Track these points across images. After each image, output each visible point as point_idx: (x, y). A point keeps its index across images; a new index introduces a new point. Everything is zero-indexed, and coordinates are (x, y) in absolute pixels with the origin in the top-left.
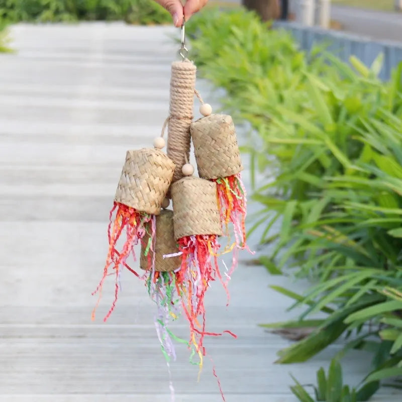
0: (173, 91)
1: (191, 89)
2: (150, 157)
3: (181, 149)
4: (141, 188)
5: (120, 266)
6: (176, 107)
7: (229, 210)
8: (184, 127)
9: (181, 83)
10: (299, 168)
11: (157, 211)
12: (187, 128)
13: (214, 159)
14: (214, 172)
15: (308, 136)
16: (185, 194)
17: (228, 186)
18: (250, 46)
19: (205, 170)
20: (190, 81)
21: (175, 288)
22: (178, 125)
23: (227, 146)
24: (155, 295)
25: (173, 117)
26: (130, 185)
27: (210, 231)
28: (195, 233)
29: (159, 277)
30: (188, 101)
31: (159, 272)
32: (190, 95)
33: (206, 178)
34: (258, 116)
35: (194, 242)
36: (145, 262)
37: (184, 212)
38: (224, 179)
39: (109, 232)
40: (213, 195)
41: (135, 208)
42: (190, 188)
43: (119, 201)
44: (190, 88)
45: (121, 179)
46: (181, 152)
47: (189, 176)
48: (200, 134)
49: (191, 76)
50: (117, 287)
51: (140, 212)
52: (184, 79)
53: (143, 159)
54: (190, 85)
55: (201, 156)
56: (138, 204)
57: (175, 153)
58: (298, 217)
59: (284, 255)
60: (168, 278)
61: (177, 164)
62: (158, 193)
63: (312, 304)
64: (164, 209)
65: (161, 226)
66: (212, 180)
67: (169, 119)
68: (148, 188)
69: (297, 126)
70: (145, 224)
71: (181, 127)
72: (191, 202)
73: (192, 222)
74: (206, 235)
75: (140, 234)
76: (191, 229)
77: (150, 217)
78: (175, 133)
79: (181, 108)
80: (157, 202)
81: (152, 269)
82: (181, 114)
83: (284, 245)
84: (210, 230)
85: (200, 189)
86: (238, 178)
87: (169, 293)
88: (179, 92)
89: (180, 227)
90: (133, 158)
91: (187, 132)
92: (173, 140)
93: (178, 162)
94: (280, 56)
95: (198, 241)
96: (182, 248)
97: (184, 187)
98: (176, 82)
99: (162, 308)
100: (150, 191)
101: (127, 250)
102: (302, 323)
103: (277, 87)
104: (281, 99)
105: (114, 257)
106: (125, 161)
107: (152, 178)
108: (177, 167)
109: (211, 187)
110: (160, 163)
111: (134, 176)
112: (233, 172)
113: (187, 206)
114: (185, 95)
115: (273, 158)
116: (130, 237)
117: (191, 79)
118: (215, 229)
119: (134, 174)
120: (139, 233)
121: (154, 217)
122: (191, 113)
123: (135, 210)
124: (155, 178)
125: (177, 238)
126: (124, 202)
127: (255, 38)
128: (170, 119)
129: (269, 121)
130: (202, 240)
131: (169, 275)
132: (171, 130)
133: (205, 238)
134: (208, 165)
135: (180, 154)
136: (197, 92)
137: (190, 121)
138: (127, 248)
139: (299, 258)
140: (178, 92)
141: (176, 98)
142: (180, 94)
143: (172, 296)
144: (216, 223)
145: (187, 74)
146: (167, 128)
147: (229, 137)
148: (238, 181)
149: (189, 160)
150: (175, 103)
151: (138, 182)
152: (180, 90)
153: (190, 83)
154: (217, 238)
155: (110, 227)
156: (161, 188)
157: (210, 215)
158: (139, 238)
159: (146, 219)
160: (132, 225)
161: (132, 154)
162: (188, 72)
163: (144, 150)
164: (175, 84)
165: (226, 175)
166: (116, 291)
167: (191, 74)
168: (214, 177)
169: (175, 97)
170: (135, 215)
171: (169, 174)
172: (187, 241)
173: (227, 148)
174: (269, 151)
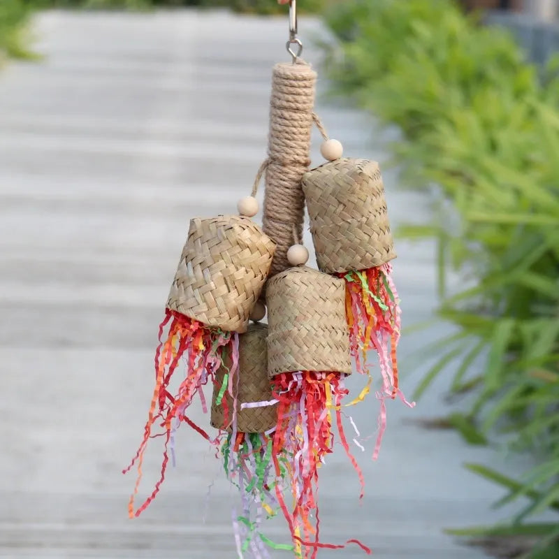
0: (275, 116)
1: (307, 113)
2: (231, 231)
3: (288, 218)
4: (212, 285)
5: (174, 421)
6: (278, 145)
7: (369, 328)
8: (293, 180)
9: (288, 101)
10: (518, 263)
11: (241, 326)
12: (297, 182)
13: (341, 237)
14: (340, 261)
15: (535, 209)
16: (288, 297)
17: (365, 285)
18: (443, 55)
19: (325, 256)
20: (304, 98)
21: (272, 463)
22: (282, 176)
23: (366, 214)
24: (237, 473)
25: (274, 162)
26: (194, 281)
27: (329, 366)
28: (300, 368)
29: (243, 441)
30: (300, 133)
31: (244, 434)
32: (306, 123)
33: (327, 271)
34: (454, 174)
35: (300, 384)
36: (220, 415)
37: (284, 330)
38: (359, 274)
39: (157, 361)
40: (338, 302)
41: (202, 320)
42: (298, 287)
43: (173, 307)
44: (304, 111)
45: (179, 268)
46: (286, 222)
47: (298, 266)
48: (319, 193)
49: (307, 91)
50: (166, 458)
51: (212, 327)
52: (294, 94)
53: (217, 234)
54: (305, 105)
55: (319, 230)
56: (208, 314)
57: (277, 225)
58: (516, 348)
59: (491, 412)
60: (259, 444)
61: (279, 243)
62: (243, 295)
63: (535, 497)
64: (256, 323)
65: (249, 353)
66: (337, 275)
67: (266, 165)
68: (225, 286)
69: (518, 193)
70: (220, 349)
71: (286, 179)
72: (297, 313)
73: (296, 348)
74: (321, 372)
75: (212, 365)
76: (294, 361)
77: (229, 337)
78: (277, 189)
79: (287, 146)
80: (241, 311)
81: (231, 427)
82: (287, 156)
83: (491, 395)
84: (329, 363)
85: (315, 290)
86: (385, 273)
87: (260, 471)
88: (285, 119)
89: (277, 356)
90: (200, 233)
91: (298, 189)
92: (274, 201)
93: (281, 241)
94: (493, 73)
95: (306, 381)
96: (278, 394)
97: (287, 285)
98: (280, 99)
99: (248, 496)
100: (229, 292)
101: (187, 394)
102: (519, 529)
103: (486, 125)
104: (493, 147)
105: (165, 406)
106: (187, 236)
107: (232, 268)
108: (278, 250)
109: (336, 288)
110: (248, 242)
111: (200, 264)
112: (373, 261)
113: (289, 319)
114: (296, 123)
115: (476, 246)
116: (192, 371)
117: (306, 95)
118: (338, 361)
119: (200, 262)
120: (210, 364)
121: (237, 337)
122: (306, 156)
123: (201, 324)
124: (237, 269)
125: (272, 375)
126: (182, 310)
127: (452, 41)
128: (268, 164)
129: (471, 183)
130: (314, 381)
131: (261, 438)
132: (270, 184)
133: (319, 376)
134: (330, 247)
135: (284, 226)
136: (317, 117)
137: (304, 168)
138: (188, 390)
139: (517, 416)
140: (282, 117)
141: (280, 128)
142: (287, 122)
143: (267, 474)
144: (340, 350)
145: (299, 87)
146: (263, 180)
147: (369, 199)
148: (385, 277)
149: (300, 238)
150: (278, 137)
151: (208, 276)
152: (286, 114)
153: (304, 103)
154: (342, 377)
155: (158, 353)
156: (248, 286)
157: (330, 336)
158: (209, 373)
159: (222, 341)
160: (196, 350)
161: (198, 224)
162: (301, 83)
163: (220, 219)
164: (278, 103)
165: (363, 266)
166: (164, 466)
167: (306, 87)
168: (341, 270)
169: (278, 126)
170: (203, 333)
171: (264, 261)
172: (287, 382)
173: (364, 220)
174: (469, 236)
